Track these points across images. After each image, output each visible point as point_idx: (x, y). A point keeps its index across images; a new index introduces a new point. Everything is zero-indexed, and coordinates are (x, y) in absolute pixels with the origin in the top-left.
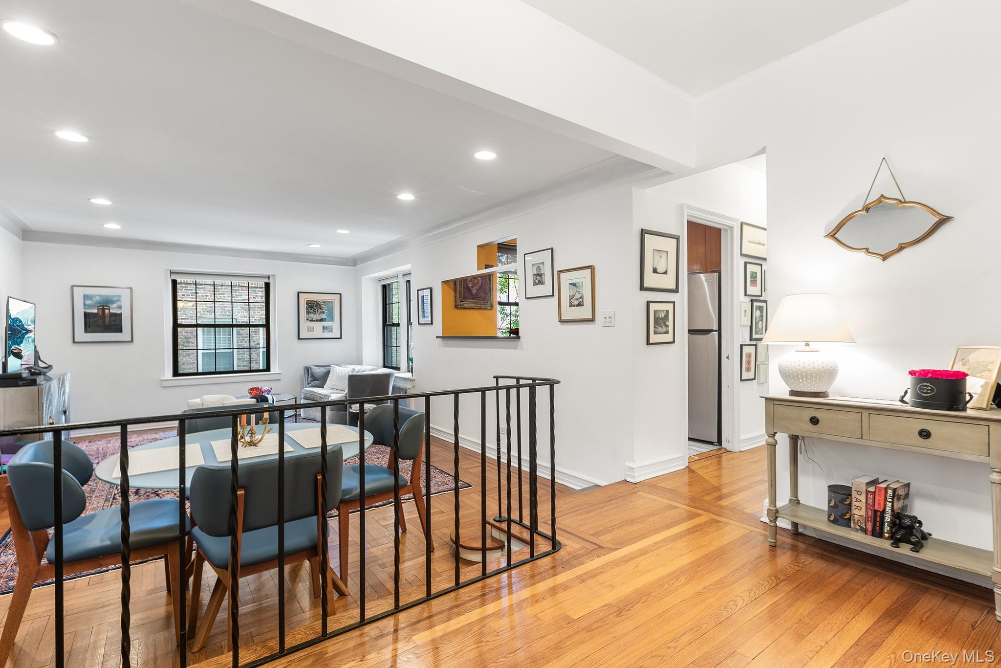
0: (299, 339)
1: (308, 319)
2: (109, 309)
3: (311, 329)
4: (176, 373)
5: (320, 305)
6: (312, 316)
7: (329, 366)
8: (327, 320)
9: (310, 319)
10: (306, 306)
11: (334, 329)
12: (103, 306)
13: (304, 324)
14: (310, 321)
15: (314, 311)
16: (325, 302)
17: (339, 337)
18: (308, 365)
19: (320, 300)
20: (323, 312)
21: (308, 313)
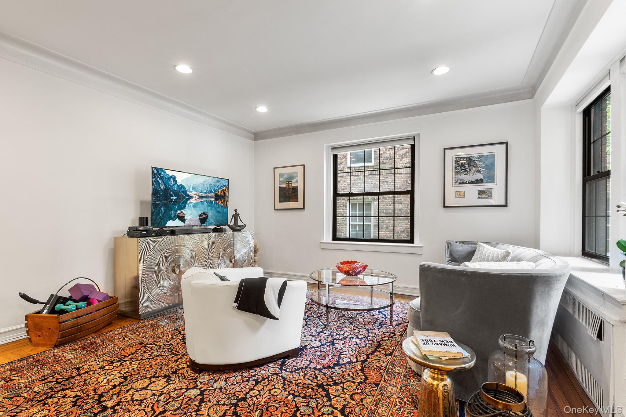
0: (445, 207)
1: (457, 182)
2: (291, 184)
3: (460, 194)
4: (335, 238)
5: (474, 161)
6: (462, 177)
7: (476, 243)
8: (484, 181)
9: (459, 181)
10: (454, 165)
11: (495, 194)
12: (288, 182)
13: (452, 189)
14: (460, 183)
15: (465, 171)
16: (481, 157)
17: (504, 203)
18: (449, 239)
19: (473, 156)
20: (479, 171)
21: (457, 173)
